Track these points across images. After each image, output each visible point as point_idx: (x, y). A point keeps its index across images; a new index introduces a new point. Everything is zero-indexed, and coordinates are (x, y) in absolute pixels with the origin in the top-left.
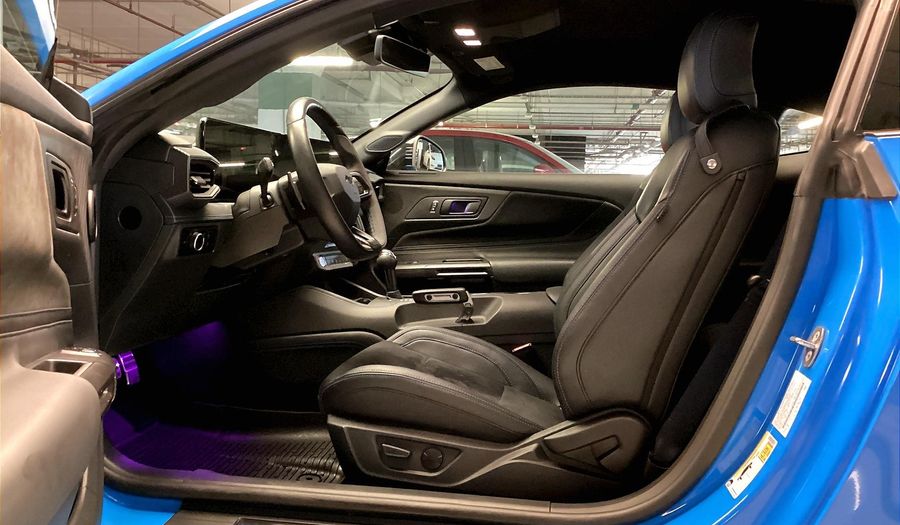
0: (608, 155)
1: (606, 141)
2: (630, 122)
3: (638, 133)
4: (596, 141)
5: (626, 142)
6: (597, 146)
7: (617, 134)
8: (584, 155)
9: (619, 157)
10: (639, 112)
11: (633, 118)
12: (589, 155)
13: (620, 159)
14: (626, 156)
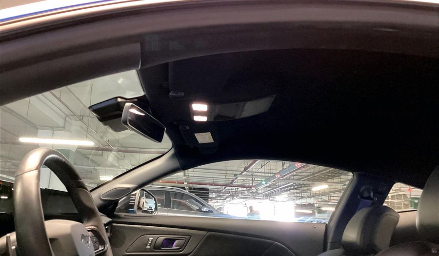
0: (219, 198)
1: (219, 192)
2: (232, 183)
3: (234, 188)
4: (214, 191)
5: (228, 192)
6: (214, 194)
7: (225, 188)
8: (208, 198)
9: (224, 200)
10: (236, 179)
11: (233, 181)
12: (210, 198)
13: (225, 201)
14: (228, 199)
